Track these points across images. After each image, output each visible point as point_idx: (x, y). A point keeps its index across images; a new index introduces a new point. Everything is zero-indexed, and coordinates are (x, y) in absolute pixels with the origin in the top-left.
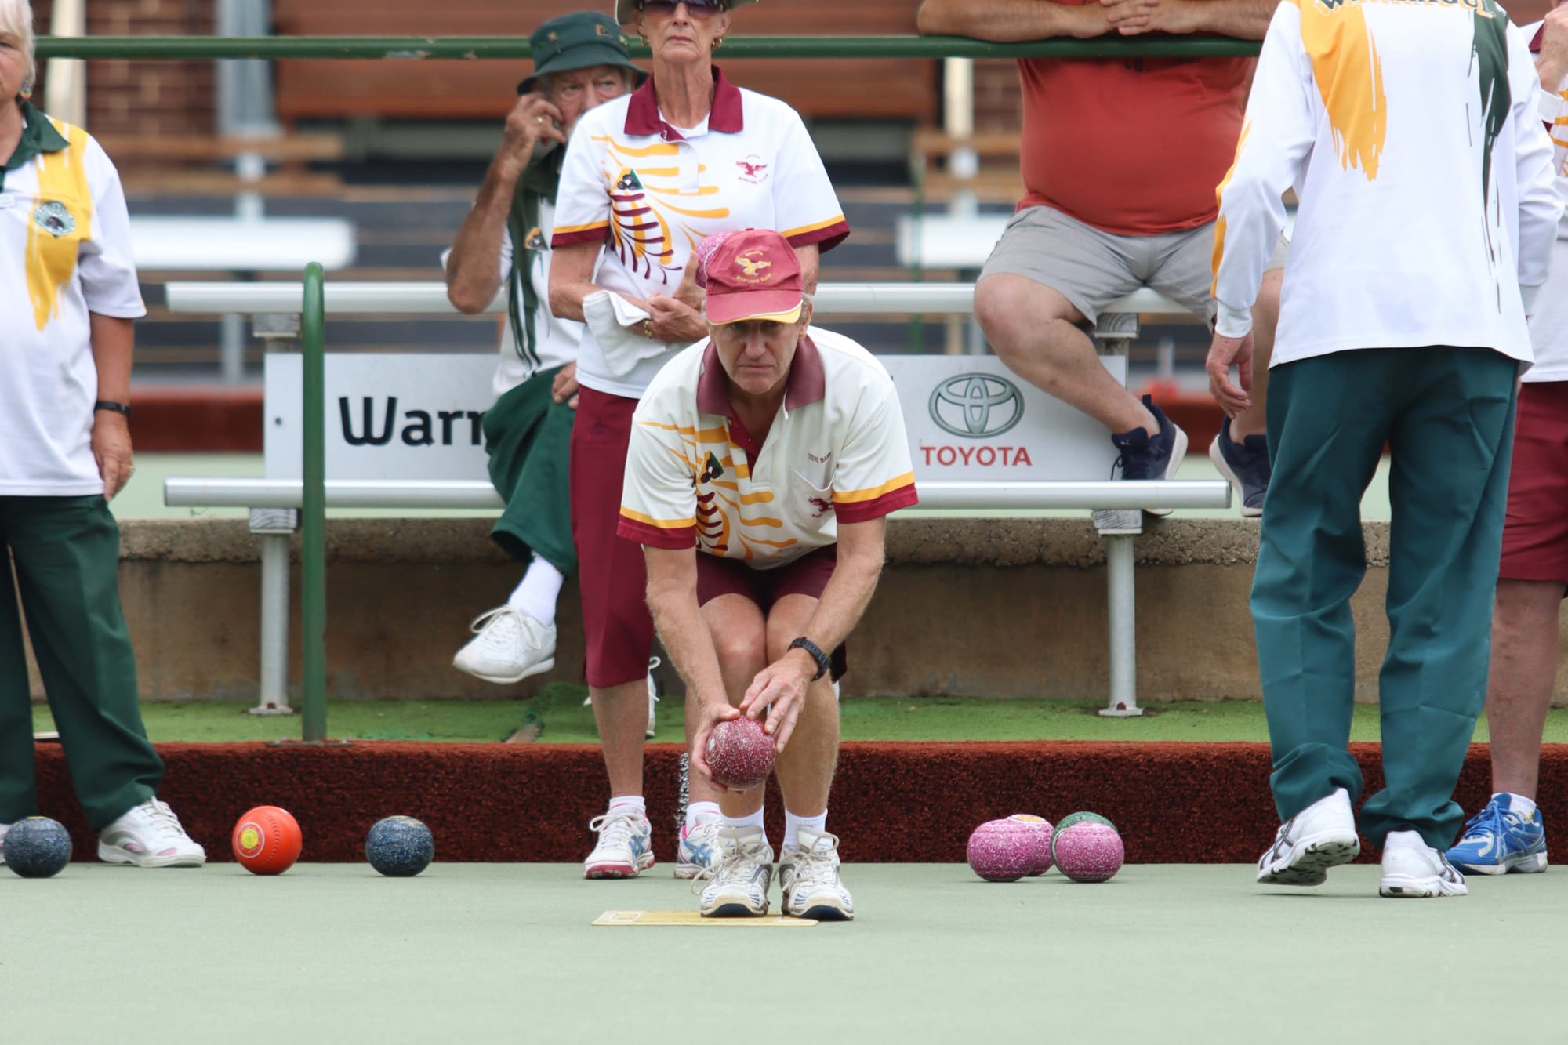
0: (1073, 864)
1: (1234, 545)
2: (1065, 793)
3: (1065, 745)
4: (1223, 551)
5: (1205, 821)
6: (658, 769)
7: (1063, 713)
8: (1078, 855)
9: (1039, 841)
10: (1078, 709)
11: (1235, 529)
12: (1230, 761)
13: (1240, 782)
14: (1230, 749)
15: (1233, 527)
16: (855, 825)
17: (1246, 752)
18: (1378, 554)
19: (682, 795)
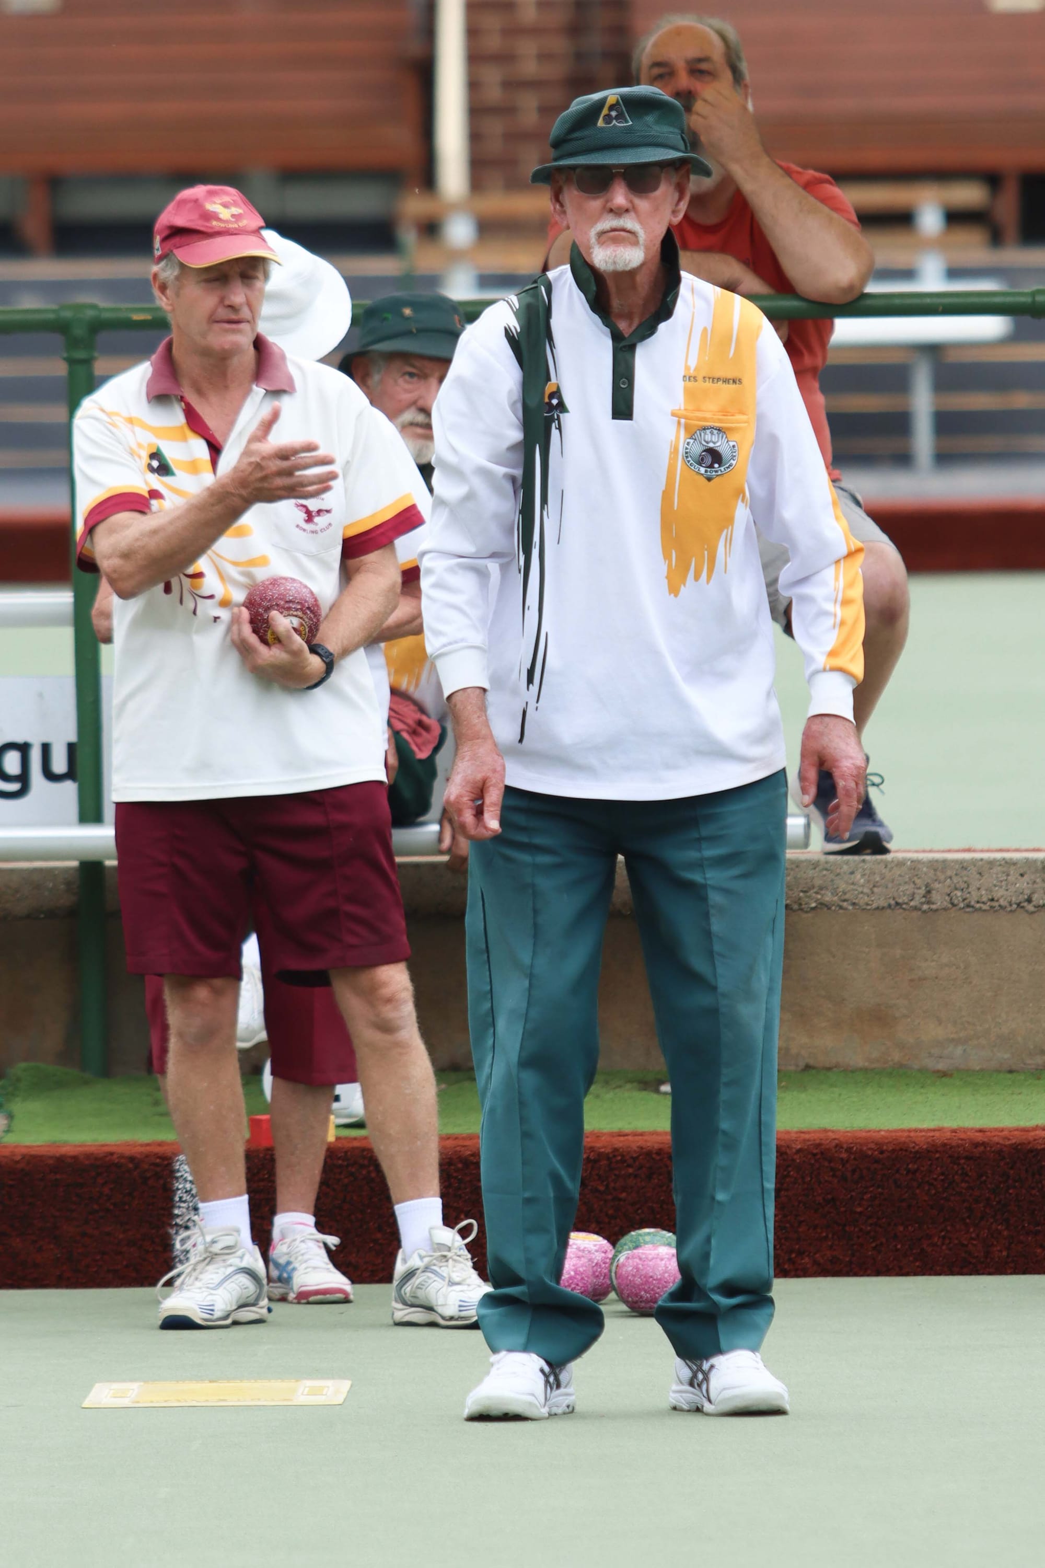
0: (636, 1295)
1: (813, 887)
2: (624, 1195)
3: (622, 1138)
4: (801, 894)
5: (788, 1225)
6: (148, 1175)
7: (617, 1090)
8: (642, 1284)
9: (597, 1264)
10: (635, 1084)
11: (815, 868)
12: (815, 1155)
13: (826, 1178)
14: (814, 1140)
15: (811, 867)
16: (379, 1236)
17: (834, 1144)
18: (981, 896)
19: (178, 1204)
